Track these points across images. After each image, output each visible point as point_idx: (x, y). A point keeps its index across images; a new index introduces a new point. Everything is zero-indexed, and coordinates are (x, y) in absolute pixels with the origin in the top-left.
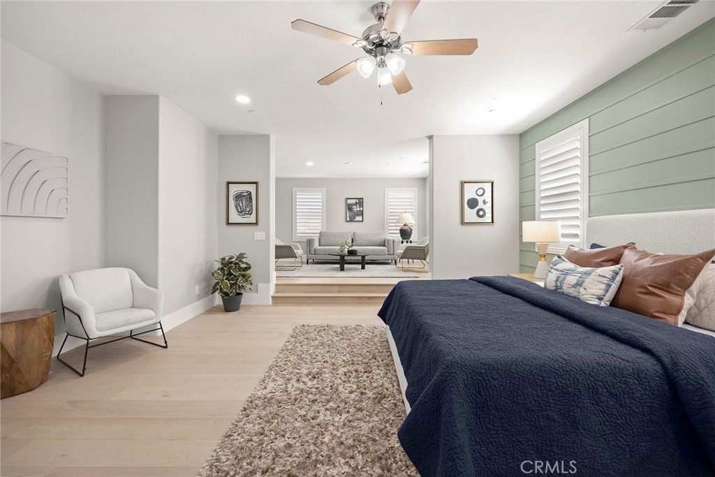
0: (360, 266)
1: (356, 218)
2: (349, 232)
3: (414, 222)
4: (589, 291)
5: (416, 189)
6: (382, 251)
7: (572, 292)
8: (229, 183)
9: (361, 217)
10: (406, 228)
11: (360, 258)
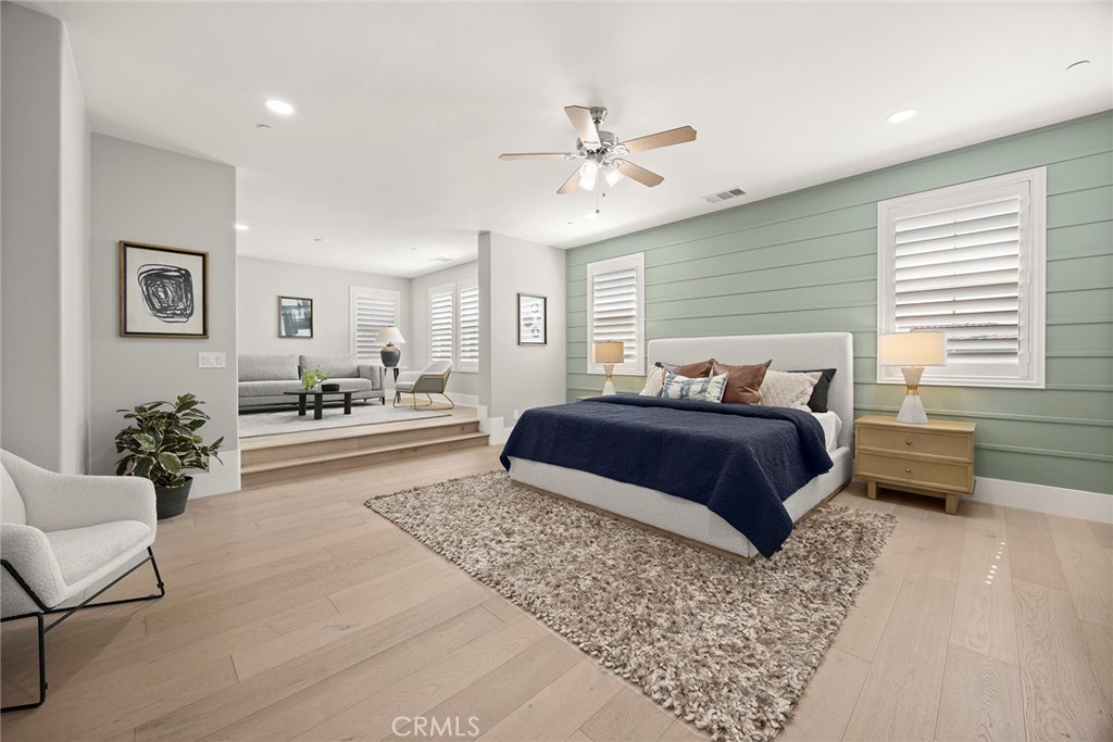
0: (342, 410)
1: (299, 331)
2: (292, 356)
3: (403, 341)
4: (713, 394)
5: (398, 293)
6: (363, 384)
7: (699, 397)
8: (125, 246)
9: (309, 330)
10: (390, 349)
11: (342, 397)
